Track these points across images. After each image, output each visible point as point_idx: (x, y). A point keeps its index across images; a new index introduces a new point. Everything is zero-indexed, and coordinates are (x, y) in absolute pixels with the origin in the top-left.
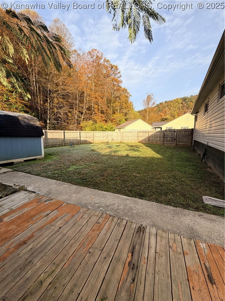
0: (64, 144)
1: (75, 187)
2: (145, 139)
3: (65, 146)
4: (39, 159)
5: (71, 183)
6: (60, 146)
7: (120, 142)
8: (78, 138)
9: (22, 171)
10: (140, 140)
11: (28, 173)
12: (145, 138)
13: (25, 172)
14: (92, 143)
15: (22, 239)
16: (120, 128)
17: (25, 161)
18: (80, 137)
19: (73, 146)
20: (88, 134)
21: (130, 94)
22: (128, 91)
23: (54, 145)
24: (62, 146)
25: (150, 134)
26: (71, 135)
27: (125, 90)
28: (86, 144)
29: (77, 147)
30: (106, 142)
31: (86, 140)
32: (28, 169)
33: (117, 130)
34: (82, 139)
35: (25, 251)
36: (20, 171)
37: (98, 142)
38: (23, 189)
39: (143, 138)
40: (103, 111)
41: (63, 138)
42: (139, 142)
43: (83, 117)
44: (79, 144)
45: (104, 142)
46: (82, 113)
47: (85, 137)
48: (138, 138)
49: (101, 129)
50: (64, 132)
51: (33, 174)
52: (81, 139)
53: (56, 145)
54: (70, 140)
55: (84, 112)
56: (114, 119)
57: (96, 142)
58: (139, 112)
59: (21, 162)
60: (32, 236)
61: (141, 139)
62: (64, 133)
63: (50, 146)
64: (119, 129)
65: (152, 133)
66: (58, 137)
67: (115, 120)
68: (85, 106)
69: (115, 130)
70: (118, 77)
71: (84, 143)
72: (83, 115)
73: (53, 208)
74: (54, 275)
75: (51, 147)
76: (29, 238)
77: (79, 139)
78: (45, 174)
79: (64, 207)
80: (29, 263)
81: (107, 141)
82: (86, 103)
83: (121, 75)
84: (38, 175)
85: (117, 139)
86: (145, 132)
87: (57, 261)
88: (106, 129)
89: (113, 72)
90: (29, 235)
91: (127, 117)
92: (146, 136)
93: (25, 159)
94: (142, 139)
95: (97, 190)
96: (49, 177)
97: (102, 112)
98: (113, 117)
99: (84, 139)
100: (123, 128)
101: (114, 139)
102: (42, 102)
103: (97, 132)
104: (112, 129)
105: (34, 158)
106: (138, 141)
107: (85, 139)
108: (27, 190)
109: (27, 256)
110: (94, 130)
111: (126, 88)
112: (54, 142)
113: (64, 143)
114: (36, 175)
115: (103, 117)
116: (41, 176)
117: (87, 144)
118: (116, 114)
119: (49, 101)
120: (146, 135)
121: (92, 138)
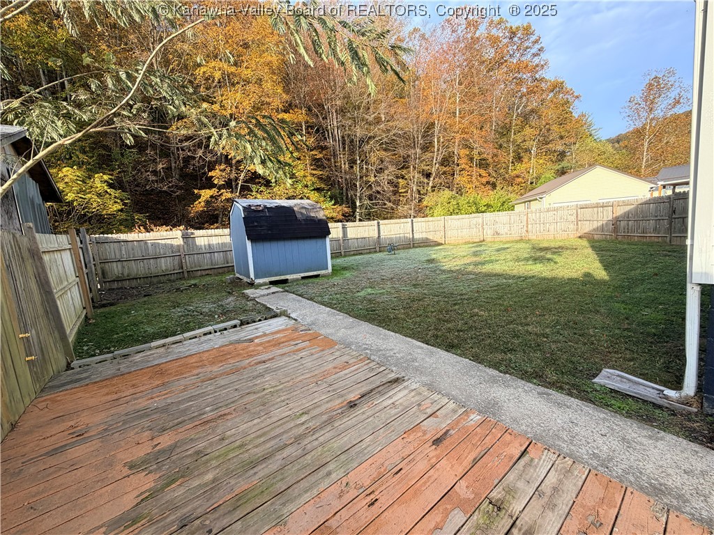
0: (378, 249)
1: (351, 320)
2: (602, 228)
3: (380, 251)
4: (324, 276)
5: (349, 314)
6: (370, 253)
7: (519, 238)
8: (408, 235)
9: (293, 293)
10: (586, 231)
11: (300, 296)
12: (600, 224)
13: (296, 295)
14: (442, 244)
15: (264, 359)
16: (530, 201)
17: (303, 278)
18: (413, 231)
19: (393, 252)
20: (430, 223)
21: (575, 94)
22: (568, 86)
23: (360, 252)
24: (376, 252)
25: (620, 211)
26: (392, 229)
27: (558, 87)
28: (427, 246)
29: (402, 254)
30: (478, 240)
31: (427, 239)
32: (301, 290)
33: (519, 208)
34: (417, 236)
35: (261, 367)
36: (291, 293)
37: (457, 241)
38: (284, 314)
39: (595, 225)
40: (484, 160)
41: (376, 236)
42: (580, 237)
43: (431, 184)
44: (410, 248)
45: (471, 241)
46: (428, 175)
47: (424, 230)
48: (577, 224)
49: (474, 209)
50: (378, 223)
51: (304, 298)
52: (415, 237)
53: (363, 251)
54: (391, 239)
55: (433, 171)
56: (518, 177)
57: (452, 242)
58: (611, 141)
59: (297, 280)
60: (273, 359)
61: (587, 227)
62: (379, 225)
63: (352, 253)
64: (525, 202)
65: (628, 208)
66: (366, 235)
67: (520, 180)
68: (438, 156)
69: (513, 206)
70: (535, 55)
71: (422, 244)
72: (432, 179)
73: (306, 338)
74: (276, 388)
75: (354, 255)
76: (269, 360)
77: (411, 237)
78: (320, 299)
79: (319, 340)
80: (261, 375)
81: (482, 239)
82: (438, 150)
83: (542, 48)
84: (311, 299)
85: (509, 233)
86: (603, 207)
87: (283, 381)
88: (488, 206)
89: (515, 47)
90: (270, 357)
91: (564, 164)
92: (605, 219)
93: (303, 275)
94: (591, 228)
95: (381, 329)
96: (322, 303)
97: (483, 164)
98: (515, 172)
99: (421, 237)
100: (536, 199)
101: (502, 231)
102: (347, 166)
103: (460, 216)
104: (506, 206)
105: (315, 273)
106: (579, 235)
107: (424, 235)
108: (289, 317)
109: (261, 371)
110: (456, 211)
111: (560, 80)
112: (360, 244)
113: (378, 246)
114: (308, 299)
115: (484, 175)
116: (314, 301)
117: (430, 246)
118: (525, 160)
119: (358, 162)
120: (608, 216)
121: (442, 233)
